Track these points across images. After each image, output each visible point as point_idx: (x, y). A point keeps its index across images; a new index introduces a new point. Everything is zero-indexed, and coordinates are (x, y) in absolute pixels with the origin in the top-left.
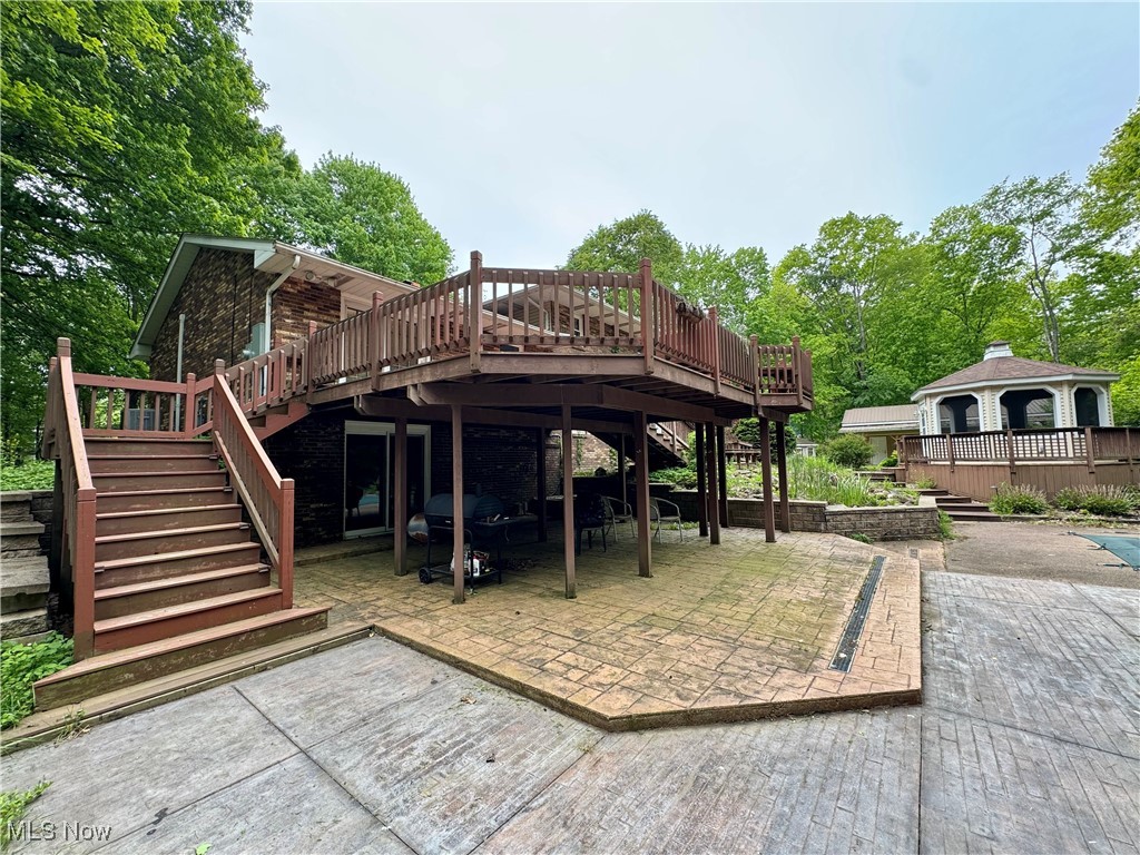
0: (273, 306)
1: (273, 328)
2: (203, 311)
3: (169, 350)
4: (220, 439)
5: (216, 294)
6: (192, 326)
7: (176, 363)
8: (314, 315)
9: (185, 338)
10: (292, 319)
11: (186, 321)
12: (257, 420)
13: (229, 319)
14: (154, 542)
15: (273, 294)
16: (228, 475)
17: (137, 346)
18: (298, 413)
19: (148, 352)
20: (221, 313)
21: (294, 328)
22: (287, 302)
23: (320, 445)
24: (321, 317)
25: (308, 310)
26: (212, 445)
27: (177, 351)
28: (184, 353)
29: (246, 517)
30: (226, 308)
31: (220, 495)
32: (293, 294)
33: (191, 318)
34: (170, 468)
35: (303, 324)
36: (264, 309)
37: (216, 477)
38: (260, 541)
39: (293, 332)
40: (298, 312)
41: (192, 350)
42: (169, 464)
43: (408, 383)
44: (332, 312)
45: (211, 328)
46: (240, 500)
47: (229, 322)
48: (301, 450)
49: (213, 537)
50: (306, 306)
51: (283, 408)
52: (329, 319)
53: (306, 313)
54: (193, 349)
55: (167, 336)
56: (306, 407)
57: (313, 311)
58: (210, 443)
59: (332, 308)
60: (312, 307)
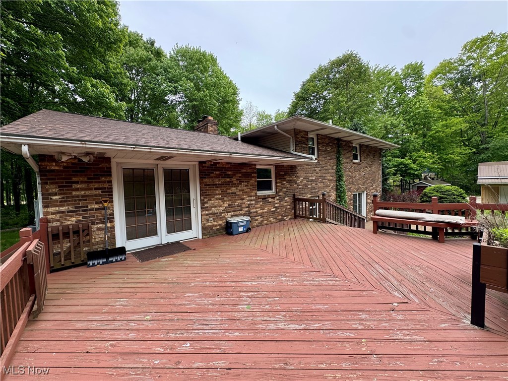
8: (83, 186)
10: (60, 194)
21: (61, 203)
24: (92, 186)
25: (77, 183)
35: (73, 197)
39: (63, 206)
40: (65, 186)
44: (103, 179)
50: (74, 179)
52: (101, 185)
53: (75, 186)
57: (82, 182)
59: (103, 175)
60: (81, 179)
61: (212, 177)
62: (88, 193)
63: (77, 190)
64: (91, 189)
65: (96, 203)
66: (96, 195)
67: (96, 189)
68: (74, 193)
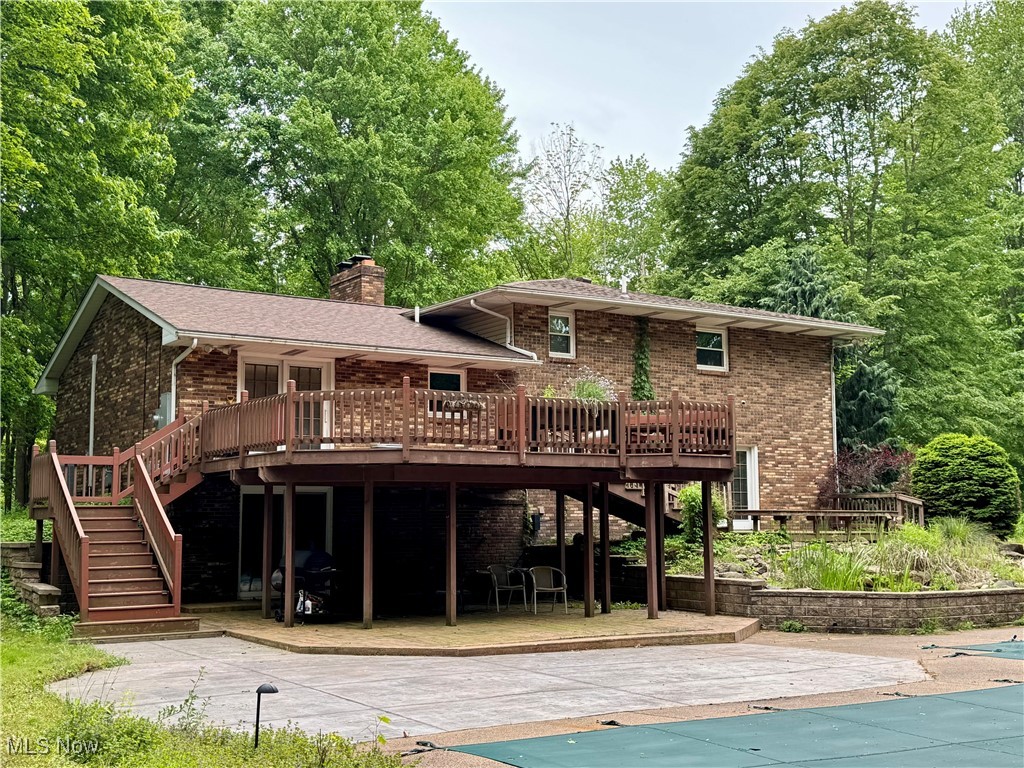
0: (177, 376)
1: (177, 398)
2: (116, 358)
3: (80, 391)
4: (139, 505)
5: (128, 344)
6: (105, 369)
7: (89, 407)
8: (212, 379)
9: (98, 382)
10: (194, 386)
11: (98, 363)
12: (163, 489)
13: (141, 376)
14: (106, 572)
15: (177, 365)
16: (143, 531)
17: (44, 380)
18: (193, 481)
19: (55, 388)
20: (134, 367)
21: (195, 395)
22: (188, 372)
23: (217, 505)
24: (219, 380)
25: (207, 376)
26: (132, 509)
27: (89, 395)
28: (97, 398)
29: (155, 561)
30: (138, 364)
31: (139, 546)
32: (194, 363)
33: (104, 361)
34: (109, 527)
35: (203, 391)
36: (171, 377)
37: (136, 534)
38: (163, 576)
39: (195, 399)
40: (199, 379)
41: (105, 398)
42: (109, 523)
43: (259, 465)
44: (229, 373)
45: (124, 380)
46: (152, 550)
47: (140, 377)
48: (200, 510)
49: (136, 572)
50: (206, 372)
51: (183, 477)
52: (227, 381)
53: (205, 379)
54: (107, 397)
55: (78, 373)
56: (200, 475)
57: (212, 376)
58: (132, 508)
59: (229, 370)
60: (211, 372)
61: (354, 381)
62: (216, 387)
63: (207, 383)
64: (218, 384)
65: (222, 400)
66: (222, 391)
67: (223, 384)
68: (204, 387)
